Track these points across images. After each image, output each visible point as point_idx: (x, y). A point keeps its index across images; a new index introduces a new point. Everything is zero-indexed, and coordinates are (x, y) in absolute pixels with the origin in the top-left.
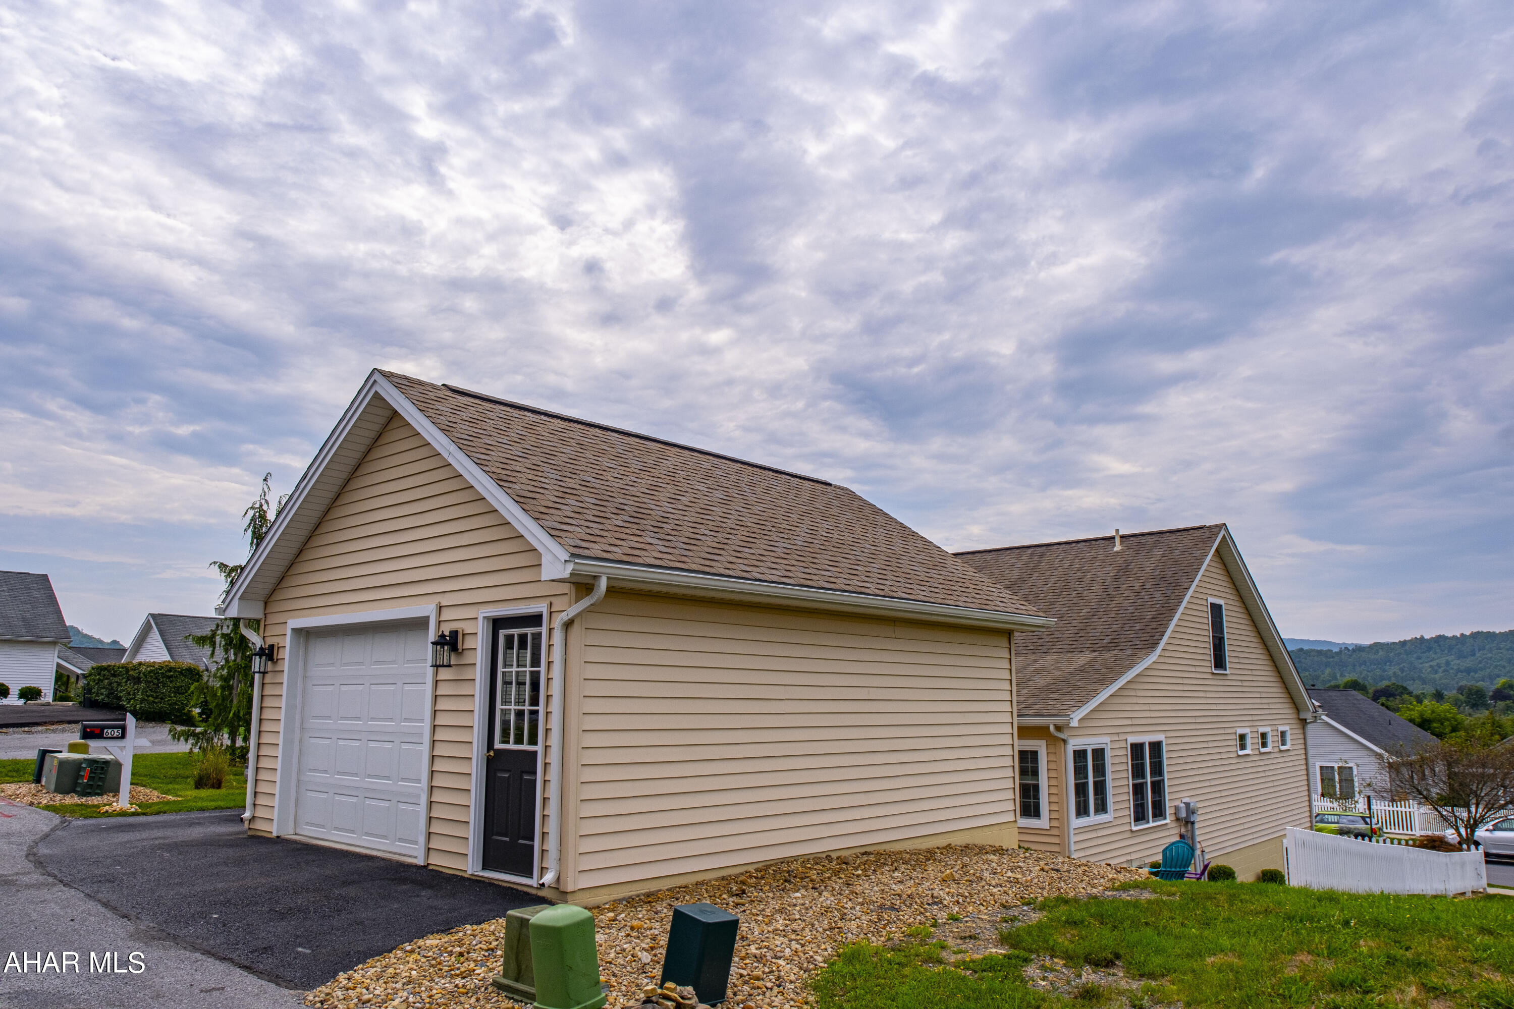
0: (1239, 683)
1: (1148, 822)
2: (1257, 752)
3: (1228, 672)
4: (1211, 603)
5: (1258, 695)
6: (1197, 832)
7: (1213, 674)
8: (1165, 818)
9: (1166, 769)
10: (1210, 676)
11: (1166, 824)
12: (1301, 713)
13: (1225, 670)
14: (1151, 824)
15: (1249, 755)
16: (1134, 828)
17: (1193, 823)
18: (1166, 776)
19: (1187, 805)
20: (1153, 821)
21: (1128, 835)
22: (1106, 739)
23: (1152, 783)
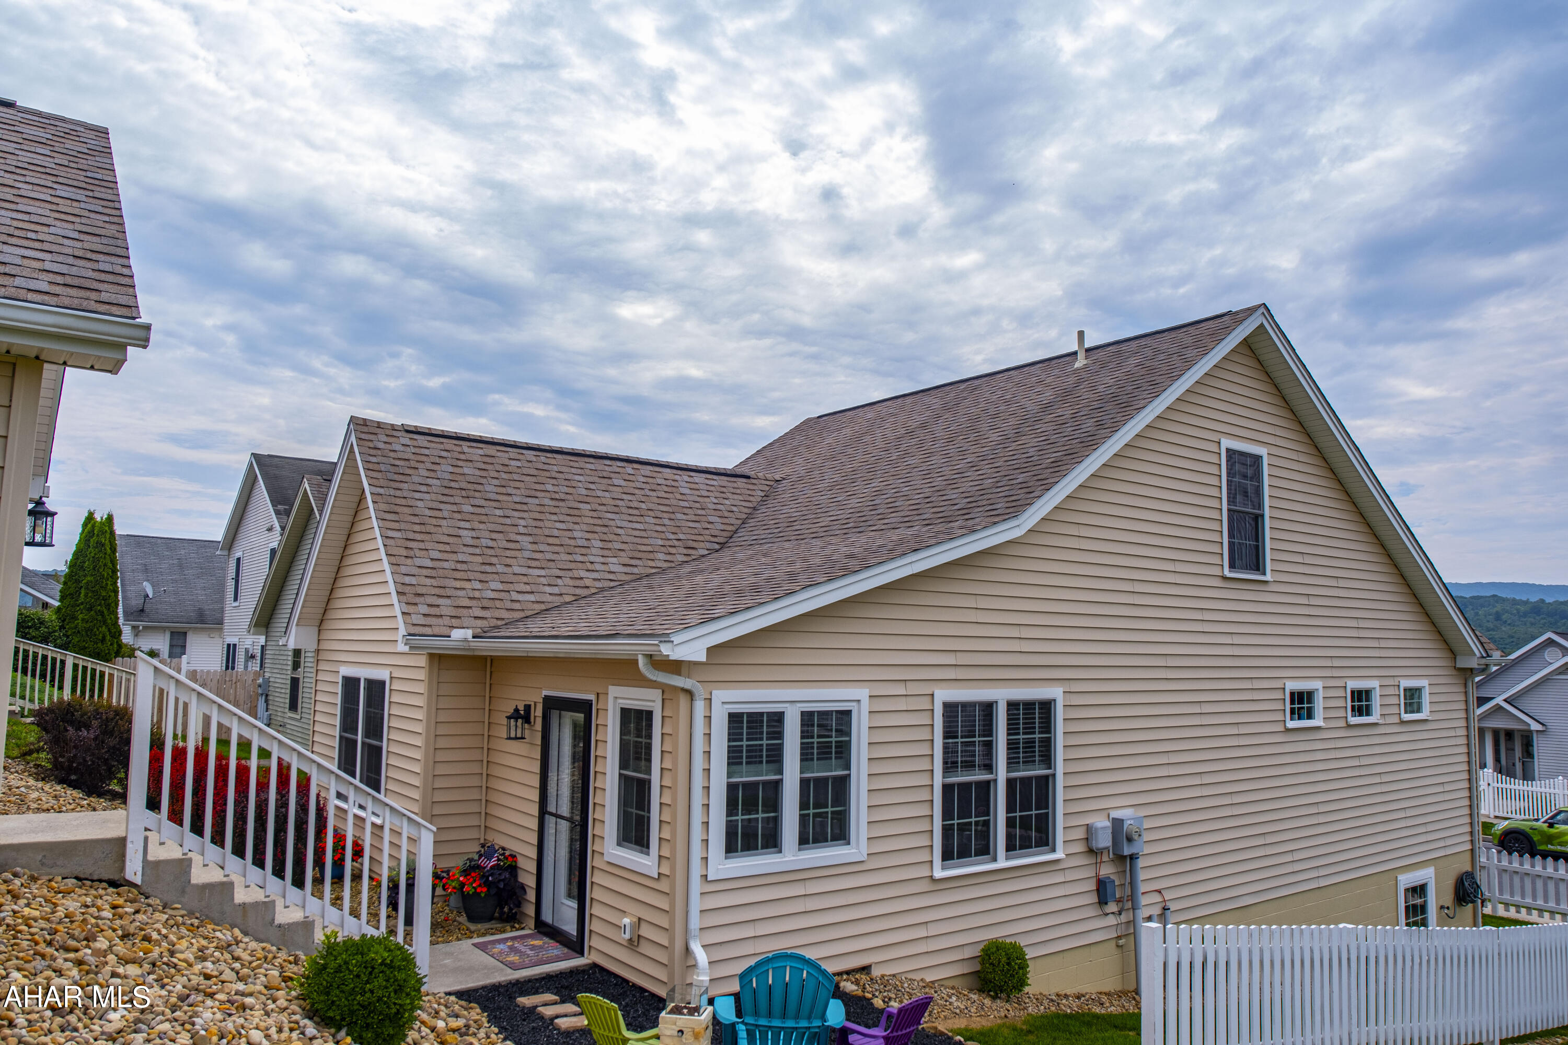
0: (1304, 600)
1: (995, 859)
2: (1342, 723)
3: (1268, 577)
4: (1228, 450)
5: (1354, 623)
6: (1142, 875)
7: (1225, 578)
8: (1054, 850)
9: (1060, 754)
10: (1217, 583)
11: (1057, 861)
12: (1458, 658)
13: (1264, 574)
14: (1002, 863)
15: (1318, 728)
16: (939, 874)
17: (1133, 858)
18: (1060, 768)
19: (1117, 824)
20: (1007, 858)
21: (925, 886)
22: (862, 693)
23: (1010, 783)
